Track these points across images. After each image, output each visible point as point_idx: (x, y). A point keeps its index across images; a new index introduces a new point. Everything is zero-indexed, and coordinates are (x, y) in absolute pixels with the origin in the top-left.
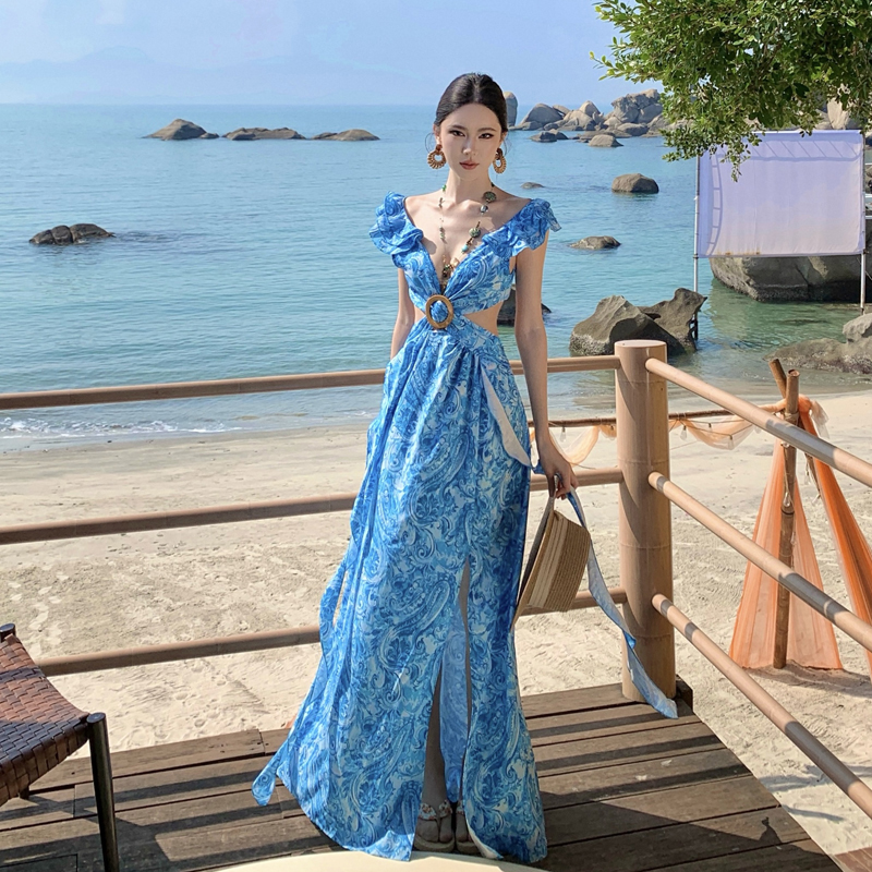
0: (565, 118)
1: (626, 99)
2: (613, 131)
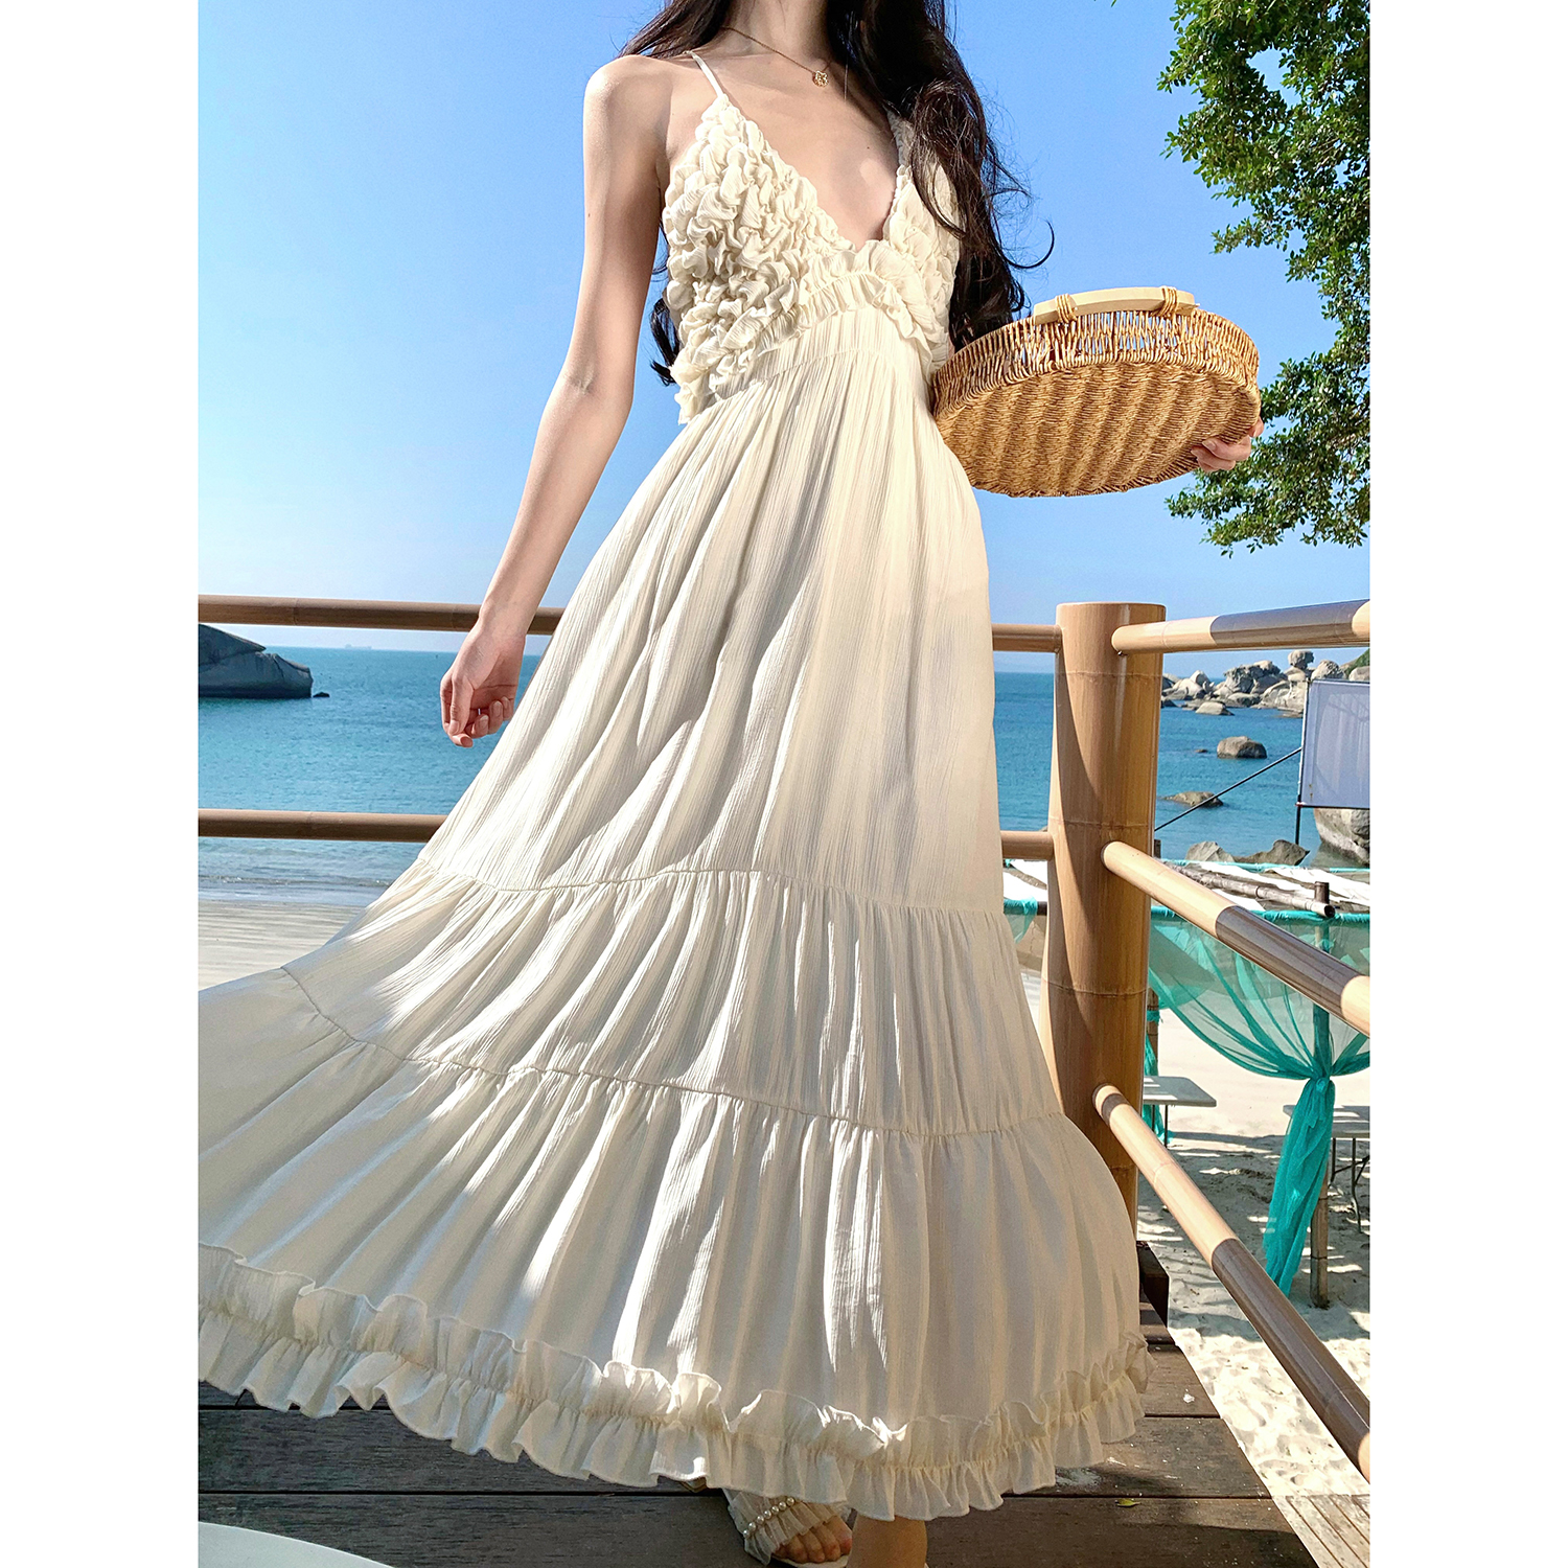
1: (1238, 670)
2: (1223, 701)
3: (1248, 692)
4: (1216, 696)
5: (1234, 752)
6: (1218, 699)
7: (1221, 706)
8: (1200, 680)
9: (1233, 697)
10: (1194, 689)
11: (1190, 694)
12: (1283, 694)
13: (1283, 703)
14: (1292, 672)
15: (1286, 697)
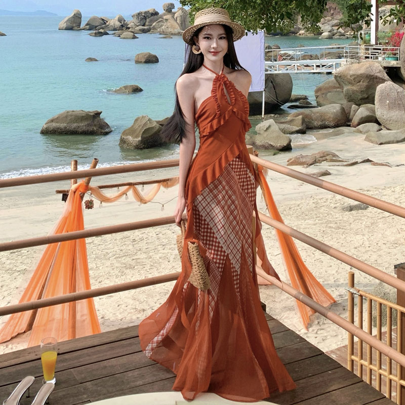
0: (107, 24)
1: (139, 14)
2: (133, 31)
3: (144, 25)
4: (129, 28)
5: (143, 60)
6: (130, 30)
7: (132, 34)
8: (120, 20)
9: (138, 28)
10: (118, 24)
11: (116, 27)
12: (162, 26)
13: (162, 30)
14: (165, 15)
15: (163, 27)
